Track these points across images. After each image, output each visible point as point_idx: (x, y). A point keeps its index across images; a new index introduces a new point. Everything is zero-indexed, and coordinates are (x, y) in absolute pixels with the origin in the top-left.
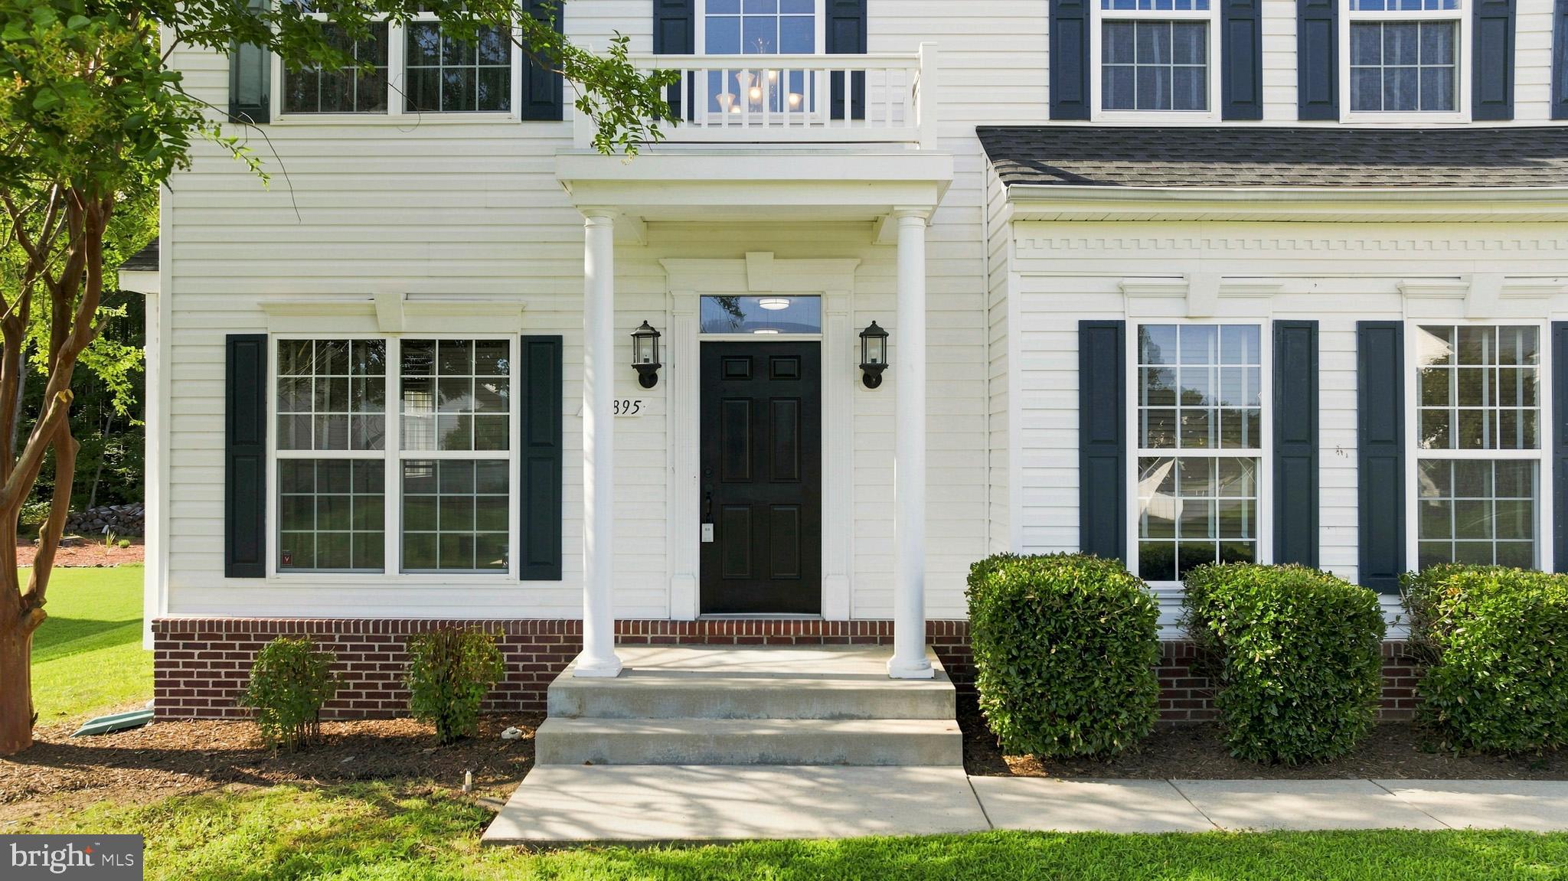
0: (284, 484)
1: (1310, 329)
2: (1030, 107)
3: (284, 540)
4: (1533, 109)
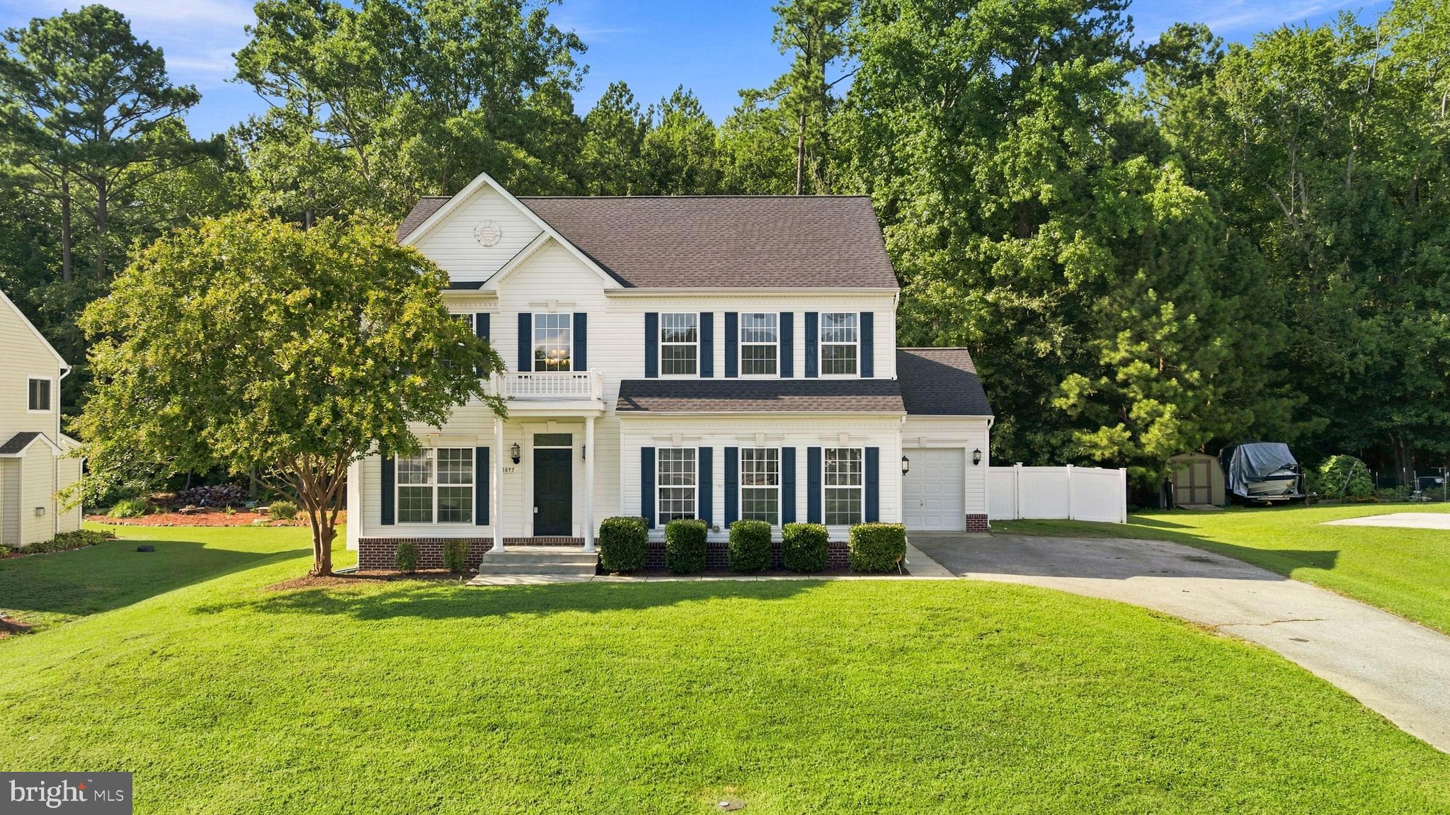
0: (401, 494)
2: (639, 374)
3: (400, 513)
4: (799, 373)
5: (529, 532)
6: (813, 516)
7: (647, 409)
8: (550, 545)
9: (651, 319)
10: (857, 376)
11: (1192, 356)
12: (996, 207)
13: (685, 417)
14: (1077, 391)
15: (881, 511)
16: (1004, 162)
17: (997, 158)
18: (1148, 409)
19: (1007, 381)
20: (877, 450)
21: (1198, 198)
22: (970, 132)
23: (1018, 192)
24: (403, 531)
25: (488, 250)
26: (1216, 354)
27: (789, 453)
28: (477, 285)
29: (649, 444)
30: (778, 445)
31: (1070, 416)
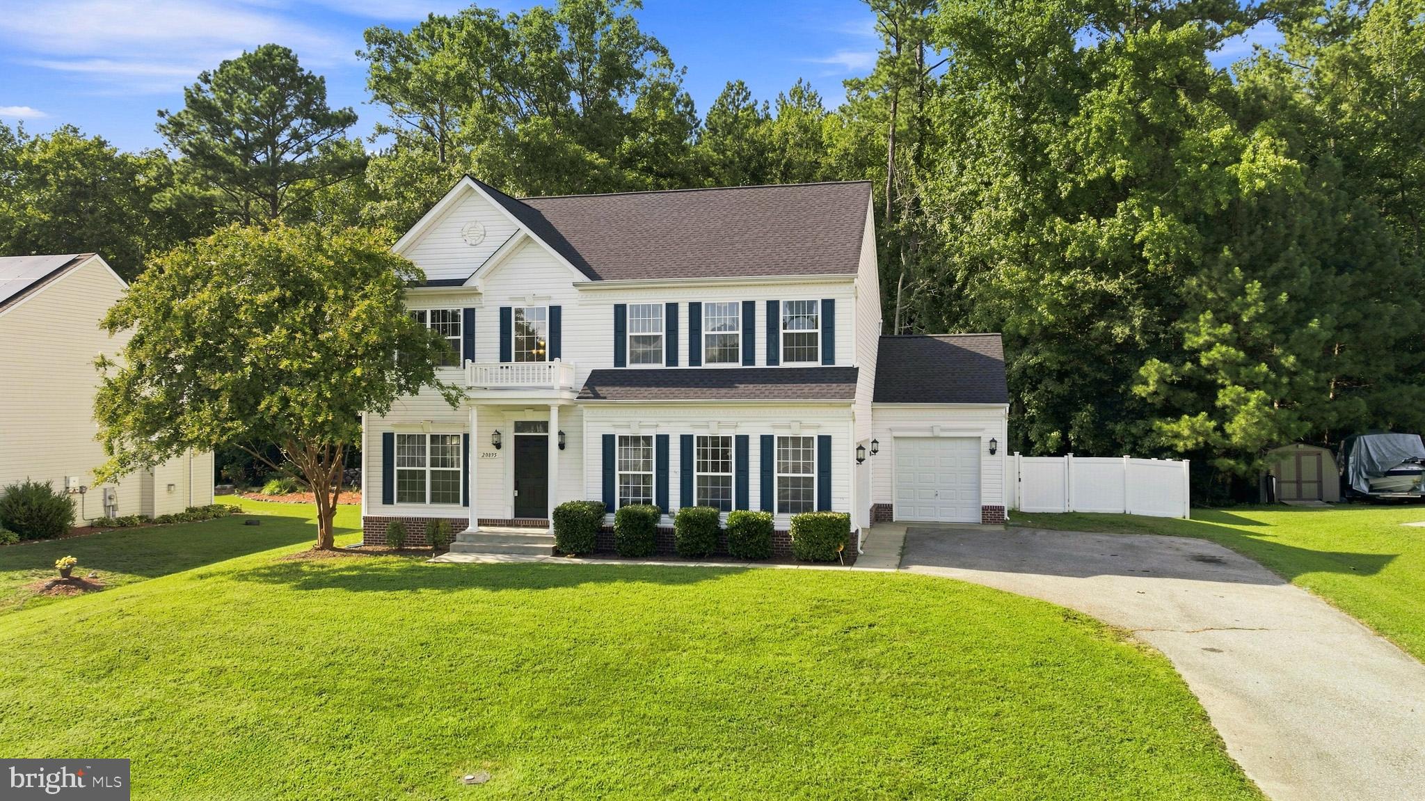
0: (399, 477)
1: (667, 437)
2: (608, 363)
3: (399, 494)
4: (761, 362)
5: (509, 514)
6: (766, 504)
7: (605, 398)
8: (525, 526)
9: (620, 311)
10: (818, 364)
11: (1287, 340)
12: (1072, 187)
13: (644, 405)
14: (1156, 377)
15: (833, 501)
16: (1077, 139)
17: (1070, 137)
18: (1232, 395)
19: (1086, 368)
20: (829, 438)
21: (1287, 168)
22: (1046, 109)
23: (1093, 170)
24: (402, 510)
25: (473, 249)
26: (1313, 336)
27: (743, 441)
28: (460, 282)
29: (609, 432)
30: (731, 433)
31: (1153, 404)
